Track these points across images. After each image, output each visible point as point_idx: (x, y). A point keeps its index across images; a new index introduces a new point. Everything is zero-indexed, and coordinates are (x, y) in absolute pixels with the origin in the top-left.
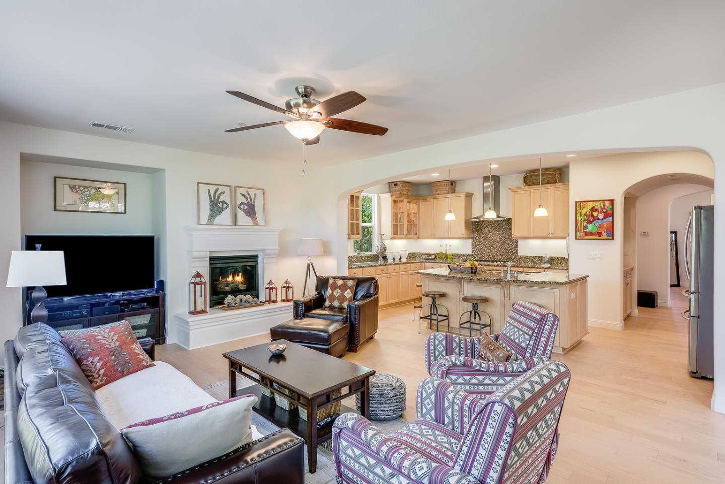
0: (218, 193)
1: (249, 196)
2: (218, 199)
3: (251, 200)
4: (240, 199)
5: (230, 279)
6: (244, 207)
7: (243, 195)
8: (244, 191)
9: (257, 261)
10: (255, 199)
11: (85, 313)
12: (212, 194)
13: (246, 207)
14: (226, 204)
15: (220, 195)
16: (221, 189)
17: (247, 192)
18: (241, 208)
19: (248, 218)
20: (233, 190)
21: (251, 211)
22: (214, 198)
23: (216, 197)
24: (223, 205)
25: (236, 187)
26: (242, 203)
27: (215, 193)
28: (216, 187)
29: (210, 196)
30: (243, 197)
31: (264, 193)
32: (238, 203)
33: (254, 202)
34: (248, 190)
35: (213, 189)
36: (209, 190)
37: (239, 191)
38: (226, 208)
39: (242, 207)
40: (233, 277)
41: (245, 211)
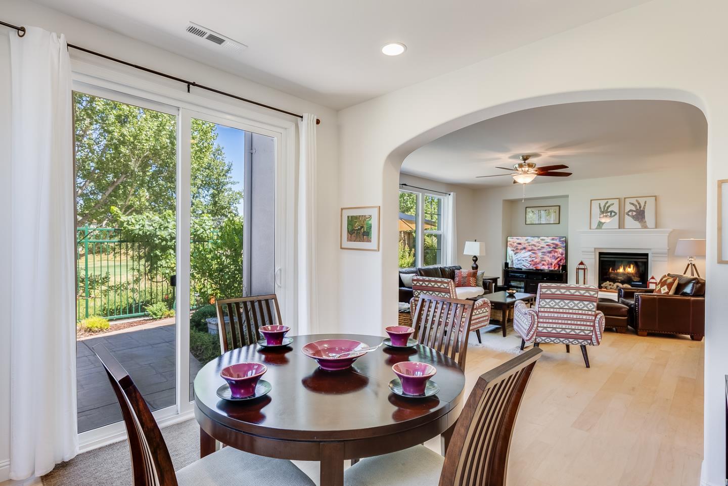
0: (607, 205)
1: (639, 204)
2: (608, 208)
3: (640, 207)
4: (629, 207)
5: (621, 270)
6: (632, 214)
7: (633, 204)
8: (634, 201)
9: (647, 259)
10: (645, 206)
11: (524, 276)
12: (602, 206)
13: (634, 213)
14: (615, 212)
15: (609, 206)
16: (610, 202)
17: (637, 201)
18: (628, 215)
19: (637, 223)
20: (621, 202)
21: (640, 215)
22: (604, 209)
23: (606, 208)
24: (611, 214)
25: (625, 198)
26: (631, 211)
27: (605, 206)
28: (606, 201)
29: (600, 208)
30: (632, 205)
31: (656, 200)
32: (627, 210)
33: (644, 208)
34: (638, 199)
35: (603, 203)
36: (599, 204)
37: (628, 201)
38: (614, 215)
39: (630, 213)
40: (624, 269)
41: (633, 217)
